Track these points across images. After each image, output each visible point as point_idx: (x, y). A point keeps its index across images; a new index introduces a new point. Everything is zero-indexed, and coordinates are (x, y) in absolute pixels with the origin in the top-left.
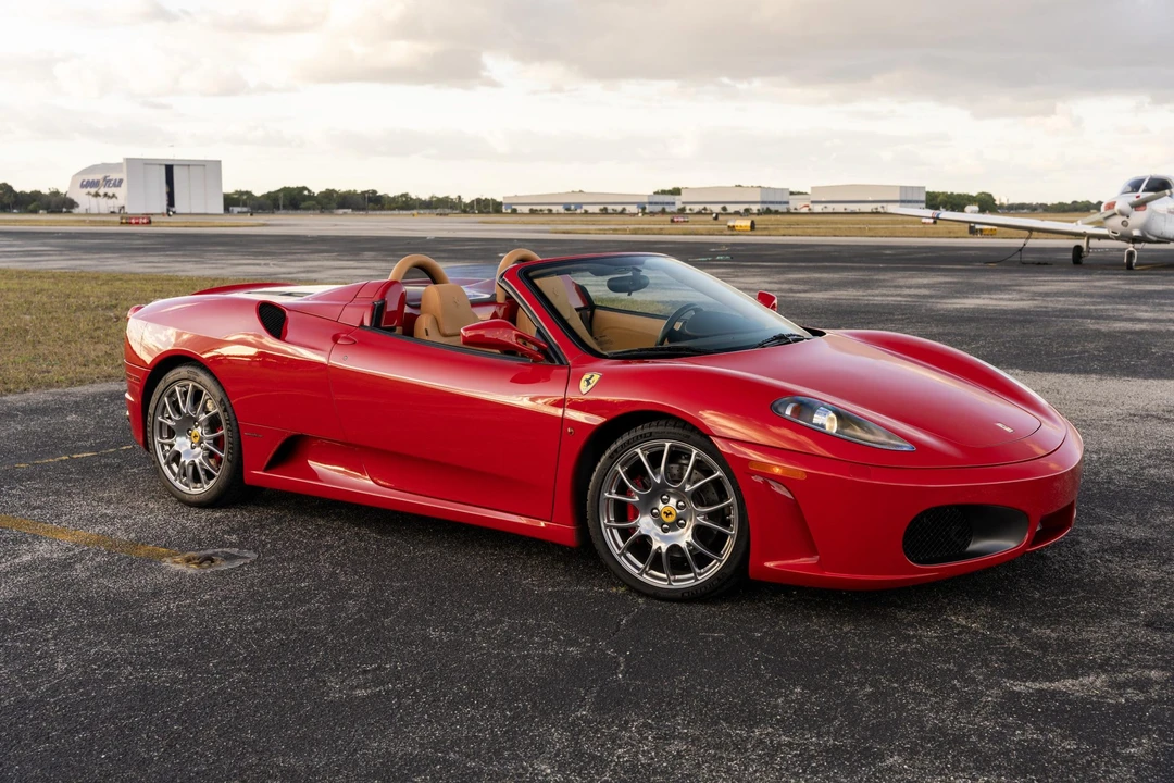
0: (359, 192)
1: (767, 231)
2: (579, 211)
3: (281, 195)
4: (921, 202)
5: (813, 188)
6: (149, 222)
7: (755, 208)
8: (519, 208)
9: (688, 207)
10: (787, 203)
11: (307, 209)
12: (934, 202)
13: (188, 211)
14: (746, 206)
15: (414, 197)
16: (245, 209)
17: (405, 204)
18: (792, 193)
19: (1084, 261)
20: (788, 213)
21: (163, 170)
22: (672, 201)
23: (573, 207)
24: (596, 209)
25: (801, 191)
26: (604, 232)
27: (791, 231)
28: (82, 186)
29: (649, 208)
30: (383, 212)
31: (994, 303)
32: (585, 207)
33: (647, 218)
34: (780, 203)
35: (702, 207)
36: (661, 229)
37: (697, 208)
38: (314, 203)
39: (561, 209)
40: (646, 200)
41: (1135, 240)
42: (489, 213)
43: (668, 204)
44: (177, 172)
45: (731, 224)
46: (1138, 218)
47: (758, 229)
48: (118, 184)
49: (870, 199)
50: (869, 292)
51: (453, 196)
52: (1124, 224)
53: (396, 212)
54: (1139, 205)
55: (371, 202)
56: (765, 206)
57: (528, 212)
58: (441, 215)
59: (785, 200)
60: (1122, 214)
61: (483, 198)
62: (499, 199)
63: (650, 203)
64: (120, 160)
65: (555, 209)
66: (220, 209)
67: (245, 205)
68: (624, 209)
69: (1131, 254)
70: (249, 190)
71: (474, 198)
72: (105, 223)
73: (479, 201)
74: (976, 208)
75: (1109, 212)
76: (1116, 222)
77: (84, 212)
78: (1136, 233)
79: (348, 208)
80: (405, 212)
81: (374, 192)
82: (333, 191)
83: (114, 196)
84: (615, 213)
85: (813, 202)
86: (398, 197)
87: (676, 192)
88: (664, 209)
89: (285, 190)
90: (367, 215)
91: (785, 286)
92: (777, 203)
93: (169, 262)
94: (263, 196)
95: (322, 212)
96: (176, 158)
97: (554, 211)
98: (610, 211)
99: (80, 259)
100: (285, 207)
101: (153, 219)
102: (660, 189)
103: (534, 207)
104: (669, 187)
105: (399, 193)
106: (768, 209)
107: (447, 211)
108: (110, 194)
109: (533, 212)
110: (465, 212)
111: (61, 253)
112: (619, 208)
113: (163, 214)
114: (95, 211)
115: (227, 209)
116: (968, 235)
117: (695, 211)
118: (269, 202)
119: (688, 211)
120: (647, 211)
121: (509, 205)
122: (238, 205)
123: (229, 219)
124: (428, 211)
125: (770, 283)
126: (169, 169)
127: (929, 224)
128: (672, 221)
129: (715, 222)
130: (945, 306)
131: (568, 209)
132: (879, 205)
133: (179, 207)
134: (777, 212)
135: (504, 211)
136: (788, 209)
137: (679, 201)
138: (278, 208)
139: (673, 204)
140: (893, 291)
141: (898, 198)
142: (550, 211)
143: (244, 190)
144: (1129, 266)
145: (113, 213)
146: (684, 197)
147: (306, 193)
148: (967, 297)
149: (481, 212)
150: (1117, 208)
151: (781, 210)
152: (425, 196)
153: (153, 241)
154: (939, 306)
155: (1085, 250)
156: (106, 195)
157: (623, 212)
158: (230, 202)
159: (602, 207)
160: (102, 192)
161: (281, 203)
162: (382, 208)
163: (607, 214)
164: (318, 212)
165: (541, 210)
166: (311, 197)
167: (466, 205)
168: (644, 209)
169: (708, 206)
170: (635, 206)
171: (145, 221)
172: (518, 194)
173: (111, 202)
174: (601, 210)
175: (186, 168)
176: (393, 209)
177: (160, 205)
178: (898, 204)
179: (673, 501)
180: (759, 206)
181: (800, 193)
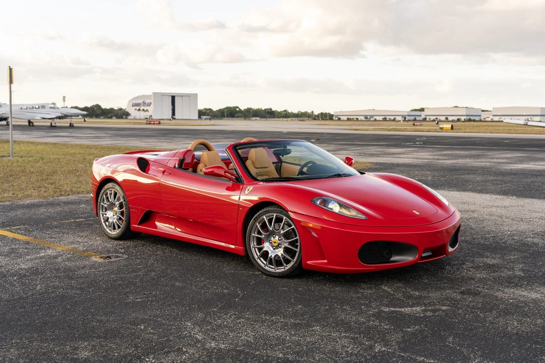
0: (263, 109)
1: (459, 130)
2: (372, 119)
3: (226, 110)
5: (493, 108)
6: (160, 123)
7: (463, 118)
8: (341, 117)
9: (428, 118)
10: (480, 116)
11: (238, 117)
13: (181, 118)
14: (459, 117)
15: (290, 112)
16: (208, 117)
17: (286, 115)
18: (483, 111)
20: (481, 121)
21: (170, 98)
22: (420, 114)
23: (369, 117)
24: (380, 118)
25: (488, 110)
26: (375, 130)
27: (473, 130)
28: (133, 106)
29: (408, 118)
30: (274, 119)
31: (535, 166)
32: (375, 117)
33: (405, 123)
34: (476, 116)
35: (435, 117)
36: (406, 129)
37: (432, 118)
38: (241, 114)
39: (363, 118)
40: (406, 114)
42: (327, 120)
43: (417, 116)
44: (176, 99)
45: (441, 126)
47: (455, 129)
48: (149, 105)
49: (524, 114)
50: (477, 160)
51: (309, 111)
53: (281, 119)
55: (269, 114)
56: (468, 117)
57: (346, 119)
58: (301, 120)
59: (479, 114)
61: (324, 112)
62: (332, 113)
63: (408, 116)
64: (151, 94)
65: (360, 118)
66: (196, 117)
67: (208, 115)
68: (395, 118)
70: (211, 108)
71: (320, 112)
72: (140, 123)
73: (322, 114)
77: (133, 118)
79: (258, 117)
80: (285, 119)
81: (271, 109)
82: (251, 108)
83: (147, 110)
84: (390, 120)
85: (493, 115)
86: (282, 112)
87: (422, 110)
88: (415, 119)
89: (228, 108)
90: (267, 120)
91: (437, 157)
93: (156, 142)
94: (217, 111)
95: (245, 119)
96: (177, 92)
97: (359, 119)
98: (388, 119)
99: (118, 140)
100: (227, 116)
101: (161, 121)
102: (414, 108)
103: (349, 117)
104: (418, 108)
105: (283, 110)
106: (470, 119)
107: (306, 119)
108: (146, 110)
109: (348, 119)
110: (315, 119)
111: (111, 137)
112: (392, 118)
113: (168, 119)
114: (138, 118)
115: (199, 117)
117: (431, 120)
118: (220, 114)
119: (428, 120)
120: (407, 119)
121: (337, 116)
122: (205, 115)
123: (200, 122)
124: (297, 119)
125: (434, 155)
126: (173, 98)
128: (414, 125)
129: (437, 125)
130: (506, 168)
131: (366, 118)
133: (177, 116)
134: (474, 121)
135: (334, 119)
136: (480, 119)
137: (423, 114)
138: (224, 117)
139: (420, 116)
140: (488, 160)
141: (539, 114)
142: (357, 119)
143: (208, 108)
145: (146, 118)
146: (426, 113)
147: (238, 109)
148: (523, 164)
149: (323, 119)
151: (476, 120)
152: (295, 111)
153: (155, 132)
154: (503, 168)
156: (143, 110)
157: (394, 120)
158: (201, 113)
159: (384, 117)
160: (142, 108)
161: (225, 114)
162: (274, 117)
163: (386, 120)
164: (243, 119)
165: (353, 119)
166: (240, 111)
167: (315, 116)
168: (405, 118)
169: (438, 117)
170: (401, 117)
171: (157, 122)
172: (342, 111)
173: (146, 113)
174: (383, 119)
175: (181, 98)
176: (280, 117)
177: (169, 115)
178: (539, 117)
179: (277, 237)
180: (465, 117)
181: (487, 111)
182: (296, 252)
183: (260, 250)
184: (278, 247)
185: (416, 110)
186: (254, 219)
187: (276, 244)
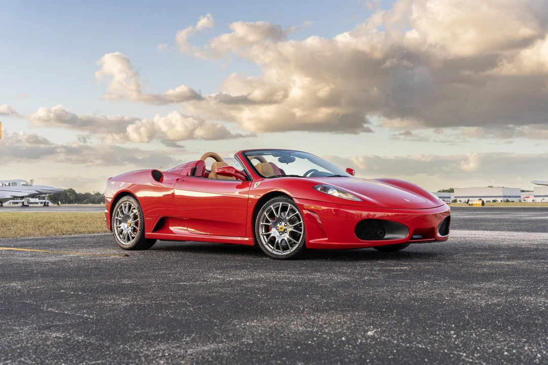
7: (499, 199)
9: (458, 199)
10: (520, 197)
14: (494, 199)
18: (522, 191)
22: (449, 196)
34: (515, 197)
35: (467, 199)
37: (464, 200)
43: (446, 198)
56: (505, 199)
59: (518, 195)
85: (535, 196)
87: (452, 191)
92: (513, 197)
102: (441, 189)
104: (447, 188)
106: (507, 200)
119: (458, 202)
136: (520, 200)
137: (453, 196)
139: (450, 198)
146: (456, 194)
151: (515, 201)
169: (470, 199)
179: (283, 223)
180: (502, 199)
181: (528, 191)
182: (300, 234)
183: (268, 236)
184: (284, 231)
185: (444, 191)
186: (263, 209)
187: (282, 230)
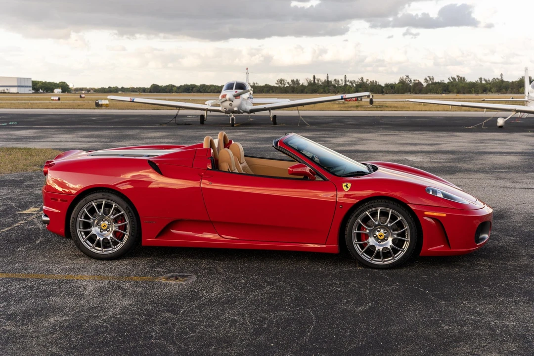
4: (30, 87)
12: (35, 87)
19: (205, 122)
41: (234, 112)
46: (237, 102)
52: (231, 105)
54: (237, 96)
60: (230, 100)
69: (233, 119)
74: (60, 90)
75: (224, 99)
76: (227, 104)
78: (236, 109)
116: (95, 107)
127: (55, 100)
132: (5, 88)
141: (16, 85)
144: (233, 125)
150: (227, 97)
155: (205, 117)
178: (16, 88)
